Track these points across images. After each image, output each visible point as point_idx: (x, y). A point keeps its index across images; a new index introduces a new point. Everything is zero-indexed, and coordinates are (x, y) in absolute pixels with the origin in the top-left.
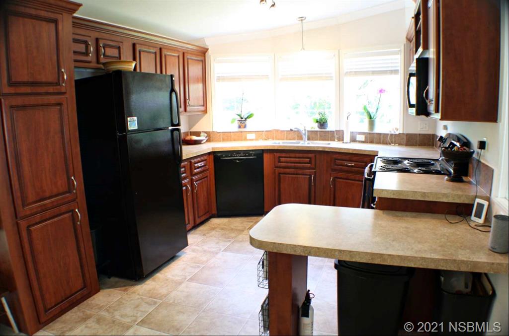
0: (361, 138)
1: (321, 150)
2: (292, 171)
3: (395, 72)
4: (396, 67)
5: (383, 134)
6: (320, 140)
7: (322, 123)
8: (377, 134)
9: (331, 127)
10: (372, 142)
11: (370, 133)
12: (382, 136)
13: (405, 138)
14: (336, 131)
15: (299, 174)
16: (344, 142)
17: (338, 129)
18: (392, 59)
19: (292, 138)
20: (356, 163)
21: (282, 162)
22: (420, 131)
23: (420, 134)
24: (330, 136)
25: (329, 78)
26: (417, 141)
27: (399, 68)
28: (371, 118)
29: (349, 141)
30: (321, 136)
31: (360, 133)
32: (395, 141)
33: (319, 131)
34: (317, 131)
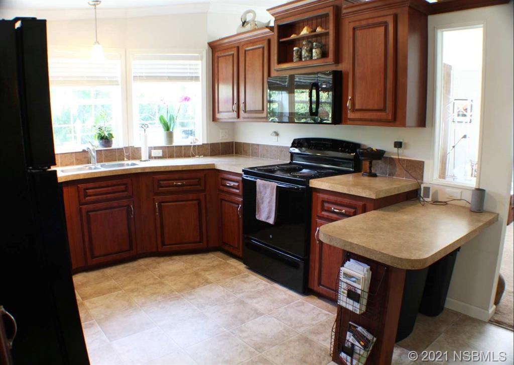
0: (159, 153)
1: (140, 171)
2: (105, 205)
3: (196, 78)
4: (196, 73)
5: (184, 146)
6: (105, 161)
7: (106, 140)
8: (176, 146)
9: (117, 143)
10: (171, 156)
11: (168, 147)
12: (183, 148)
13: (209, 148)
14: (125, 147)
15: (114, 208)
16: (143, 159)
17: (127, 146)
18: (190, 65)
19: (69, 163)
20: (187, 181)
21: (90, 196)
22: (221, 139)
23: (221, 143)
24: (119, 154)
25: (113, 82)
26: (219, 150)
27: (200, 75)
28: (168, 129)
29: (148, 159)
30: (106, 156)
31: (155, 148)
32: (198, 153)
33: (104, 150)
34: (101, 151)
